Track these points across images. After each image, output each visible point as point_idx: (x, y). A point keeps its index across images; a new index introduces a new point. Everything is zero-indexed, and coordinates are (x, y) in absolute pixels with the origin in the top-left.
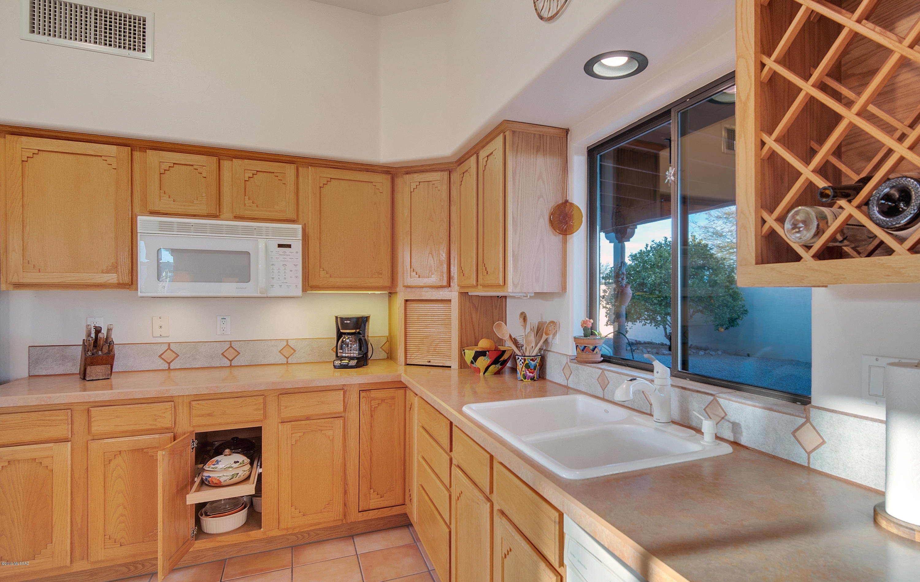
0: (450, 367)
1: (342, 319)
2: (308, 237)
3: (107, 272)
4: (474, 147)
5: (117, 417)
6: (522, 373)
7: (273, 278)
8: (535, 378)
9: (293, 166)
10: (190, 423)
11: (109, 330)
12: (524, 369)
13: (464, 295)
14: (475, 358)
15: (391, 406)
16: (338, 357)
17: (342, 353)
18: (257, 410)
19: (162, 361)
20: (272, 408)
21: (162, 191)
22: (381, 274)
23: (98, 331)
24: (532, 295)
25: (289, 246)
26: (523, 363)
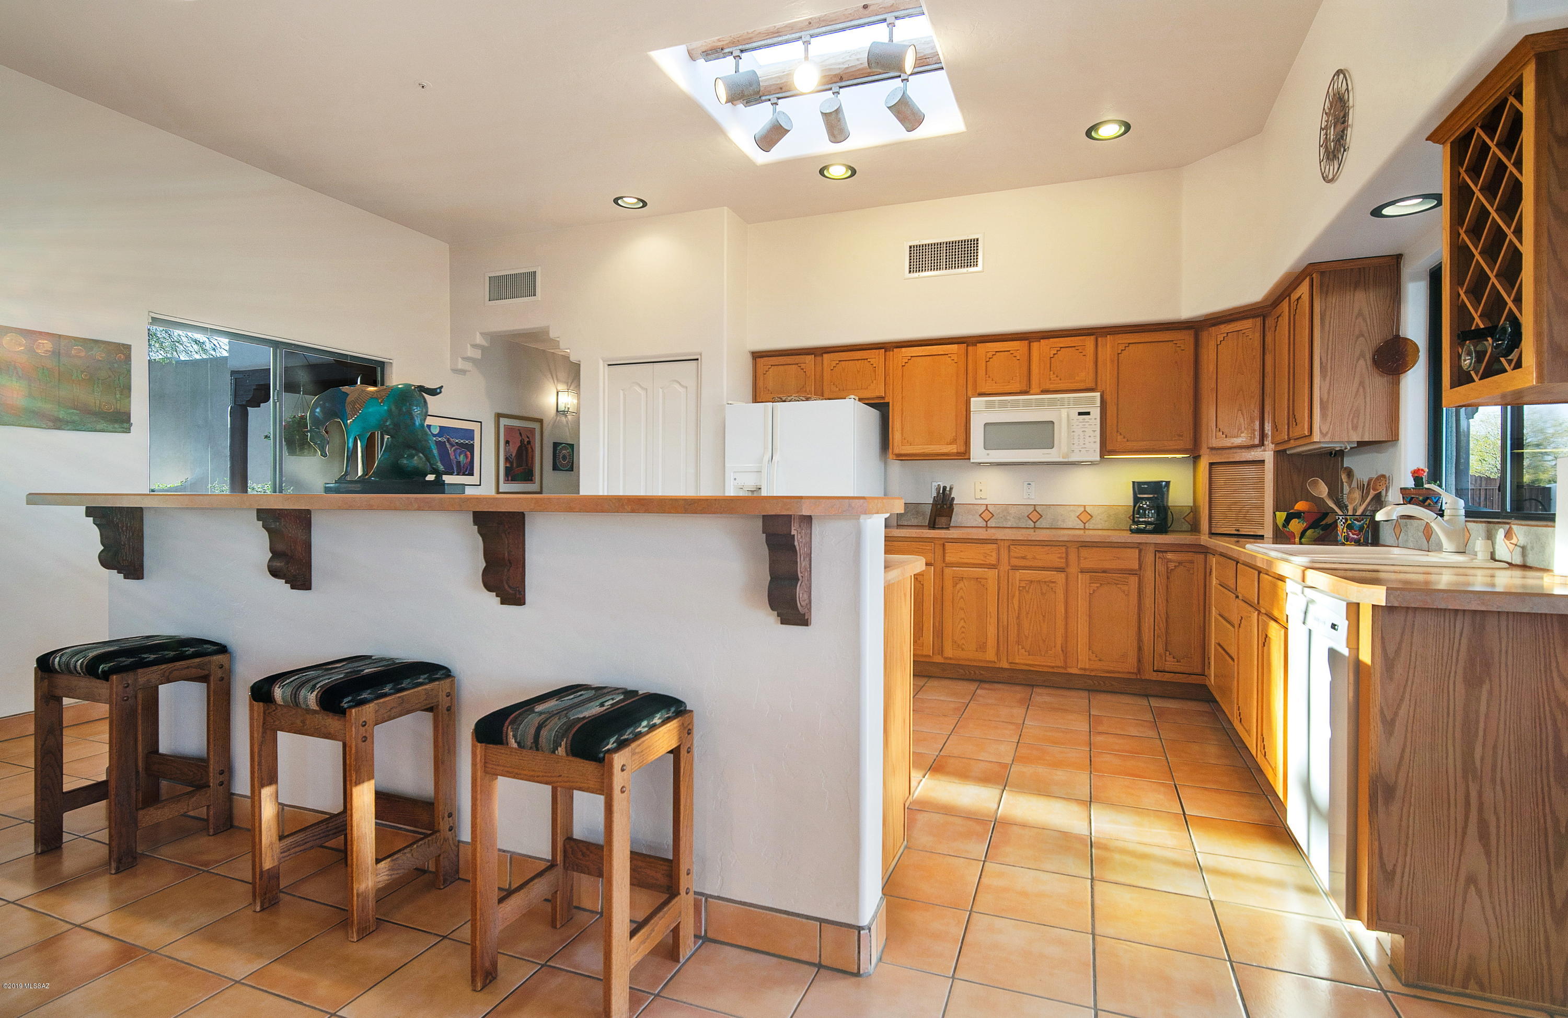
0: (1263, 536)
1: (1140, 483)
2: (1106, 403)
3: (951, 444)
4: (1285, 290)
5: (962, 551)
6: (1344, 534)
7: (1073, 444)
8: (1362, 541)
9: (1093, 338)
10: (1009, 563)
11: (951, 489)
12: (1345, 530)
13: (1280, 454)
14: (1287, 521)
15: (1189, 571)
16: (1134, 522)
17: (1139, 518)
18: (1060, 558)
19: (982, 520)
20: (1073, 557)
21: (987, 376)
22: (1182, 436)
23: (945, 488)
24: (1353, 446)
25: (1088, 413)
26: (1344, 523)
